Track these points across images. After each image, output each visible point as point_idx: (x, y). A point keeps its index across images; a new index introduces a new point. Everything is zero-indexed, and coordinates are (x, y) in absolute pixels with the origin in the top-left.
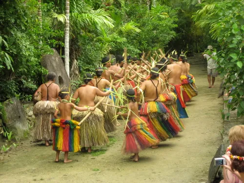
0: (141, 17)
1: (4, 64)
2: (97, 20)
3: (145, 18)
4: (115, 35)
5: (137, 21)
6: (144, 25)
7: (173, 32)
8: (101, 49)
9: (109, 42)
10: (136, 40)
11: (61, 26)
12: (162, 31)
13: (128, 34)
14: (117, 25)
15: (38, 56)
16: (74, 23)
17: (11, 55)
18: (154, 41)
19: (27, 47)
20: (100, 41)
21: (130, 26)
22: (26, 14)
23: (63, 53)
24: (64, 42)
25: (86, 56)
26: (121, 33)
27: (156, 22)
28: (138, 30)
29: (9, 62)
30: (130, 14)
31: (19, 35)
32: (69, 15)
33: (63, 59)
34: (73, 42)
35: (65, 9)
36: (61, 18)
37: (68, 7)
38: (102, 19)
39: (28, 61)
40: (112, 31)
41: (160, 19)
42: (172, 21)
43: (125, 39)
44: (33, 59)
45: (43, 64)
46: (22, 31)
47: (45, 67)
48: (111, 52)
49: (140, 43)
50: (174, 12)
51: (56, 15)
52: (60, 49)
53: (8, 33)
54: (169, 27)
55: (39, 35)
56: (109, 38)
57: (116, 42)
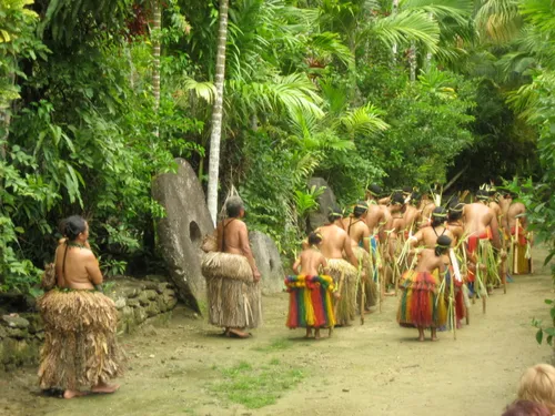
0: (391, 95)
1: (63, 191)
2: (284, 98)
3: (401, 97)
4: (330, 134)
5: (383, 105)
6: (398, 113)
7: (465, 132)
8: (294, 164)
9: (313, 148)
10: (379, 146)
11: (204, 110)
12: (440, 130)
13: (361, 135)
14: (334, 111)
15: (141, 174)
16: (234, 104)
17: (81, 169)
18: (421, 150)
19: (119, 156)
20: (293, 145)
21: (367, 116)
22: (119, 80)
23: (206, 170)
24: (208, 149)
25: (259, 179)
26: (342, 130)
27: (427, 109)
28: (382, 125)
29: (73, 184)
30: (366, 89)
31: (102, 125)
32: (222, 84)
33: (205, 186)
34: (229, 146)
35: (215, 71)
36: (204, 91)
37: (222, 66)
38: (298, 97)
39: (121, 184)
40: (322, 125)
41: (435, 101)
42: (464, 106)
43: (351, 144)
44: (129, 180)
45: (155, 193)
46: (109, 118)
47: (161, 199)
48: (318, 173)
49: (387, 154)
50: (467, 86)
51: (192, 84)
52: (198, 163)
53: (78, 122)
54: (457, 120)
55: (149, 128)
56: (315, 140)
57: (329, 151)
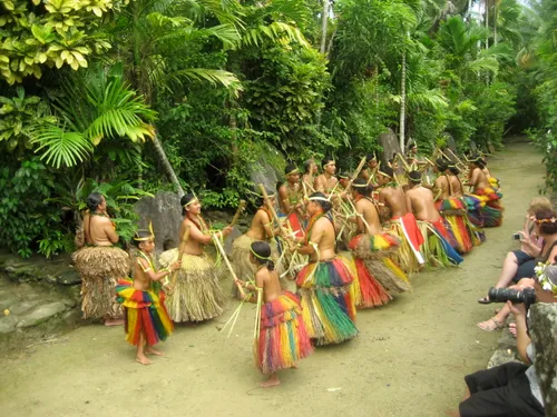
0: (478, 94)
1: (343, 143)
2: (431, 100)
3: (482, 95)
4: (451, 113)
5: (474, 99)
6: (481, 103)
7: (512, 109)
8: (436, 127)
9: (444, 119)
10: (473, 117)
11: (397, 107)
12: (501, 109)
13: (464, 112)
14: (452, 103)
15: (373, 135)
16: (409, 103)
17: (349, 134)
18: (492, 118)
19: (364, 127)
20: (435, 119)
21: (467, 104)
22: (363, 97)
23: (399, 132)
24: (399, 122)
25: (421, 133)
26: (456, 111)
27: (494, 100)
28: (474, 108)
29: (346, 140)
30: (467, 93)
31: (357, 116)
32: (404, 95)
33: (399, 138)
34: (408, 121)
35: (401, 90)
36: (397, 99)
37: (404, 88)
38: (437, 99)
39: (365, 139)
40: (447, 110)
41: (498, 96)
42: (511, 98)
43: (460, 117)
44: (368, 137)
45: (378, 142)
46: (360, 112)
47: (381, 144)
48: (447, 130)
49: (477, 121)
50: (512, 88)
51: (392, 96)
52: (396, 129)
53: (347, 115)
54: (508, 104)
55: (374, 115)
56: (444, 116)
57: (451, 121)
